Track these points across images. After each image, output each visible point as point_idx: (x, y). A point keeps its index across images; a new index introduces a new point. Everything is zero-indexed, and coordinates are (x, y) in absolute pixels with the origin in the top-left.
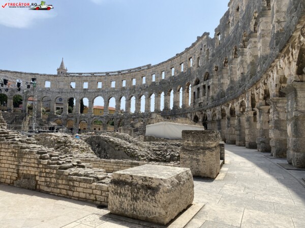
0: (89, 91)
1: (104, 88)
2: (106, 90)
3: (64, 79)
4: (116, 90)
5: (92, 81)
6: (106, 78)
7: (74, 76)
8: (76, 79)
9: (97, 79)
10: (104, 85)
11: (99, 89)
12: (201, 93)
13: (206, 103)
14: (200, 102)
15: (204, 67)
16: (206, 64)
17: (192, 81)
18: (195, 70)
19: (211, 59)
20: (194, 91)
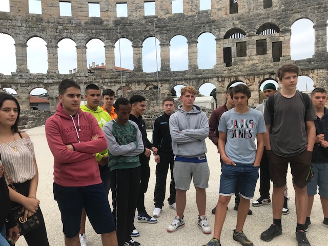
12: (252, 50)
13: (272, 65)
14: (251, 62)
15: (259, 15)
16: (262, 10)
17: (219, 31)
18: (224, 16)
19: (280, 7)
20: (226, 46)
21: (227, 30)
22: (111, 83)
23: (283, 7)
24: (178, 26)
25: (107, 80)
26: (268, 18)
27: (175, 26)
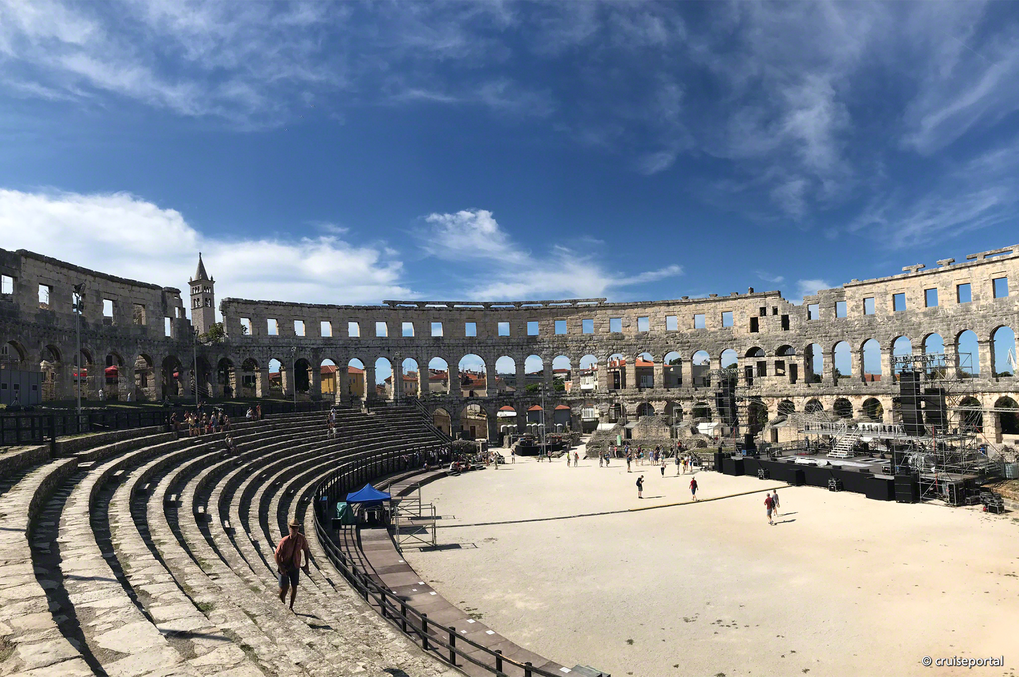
0: (446, 341)
1: (483, 337)
2: (490, 342)
3: (389, 315)
4: (513, 340)
5: (451, 320)
6: (485, 315)
7: (410, 308)
8: (415, 316)
9: (465, 315)
10: (482, 329)
11: (471, 338)
12: (771, 370)
13: (789, 387)
14: (771, 382)
15: (777, 336)
16: (781, 332)
17: (741, 349)
18: (746, 334)
19: (796, 331)
20: (747, 365)
21: (748, 349)
22: (631, 400)
23: (798, 331)
24: (700, 342)
25: (627, 397)
26: (785, 340)
27: (697, 342)
